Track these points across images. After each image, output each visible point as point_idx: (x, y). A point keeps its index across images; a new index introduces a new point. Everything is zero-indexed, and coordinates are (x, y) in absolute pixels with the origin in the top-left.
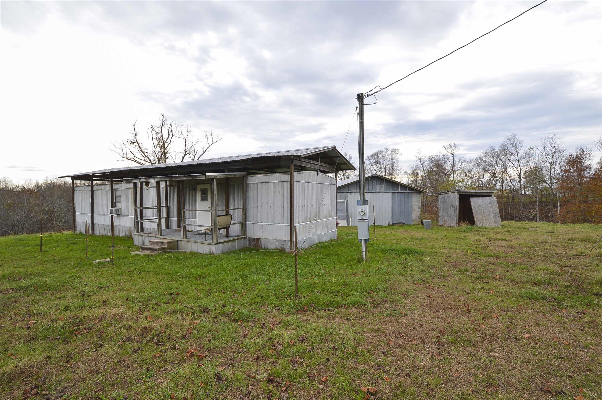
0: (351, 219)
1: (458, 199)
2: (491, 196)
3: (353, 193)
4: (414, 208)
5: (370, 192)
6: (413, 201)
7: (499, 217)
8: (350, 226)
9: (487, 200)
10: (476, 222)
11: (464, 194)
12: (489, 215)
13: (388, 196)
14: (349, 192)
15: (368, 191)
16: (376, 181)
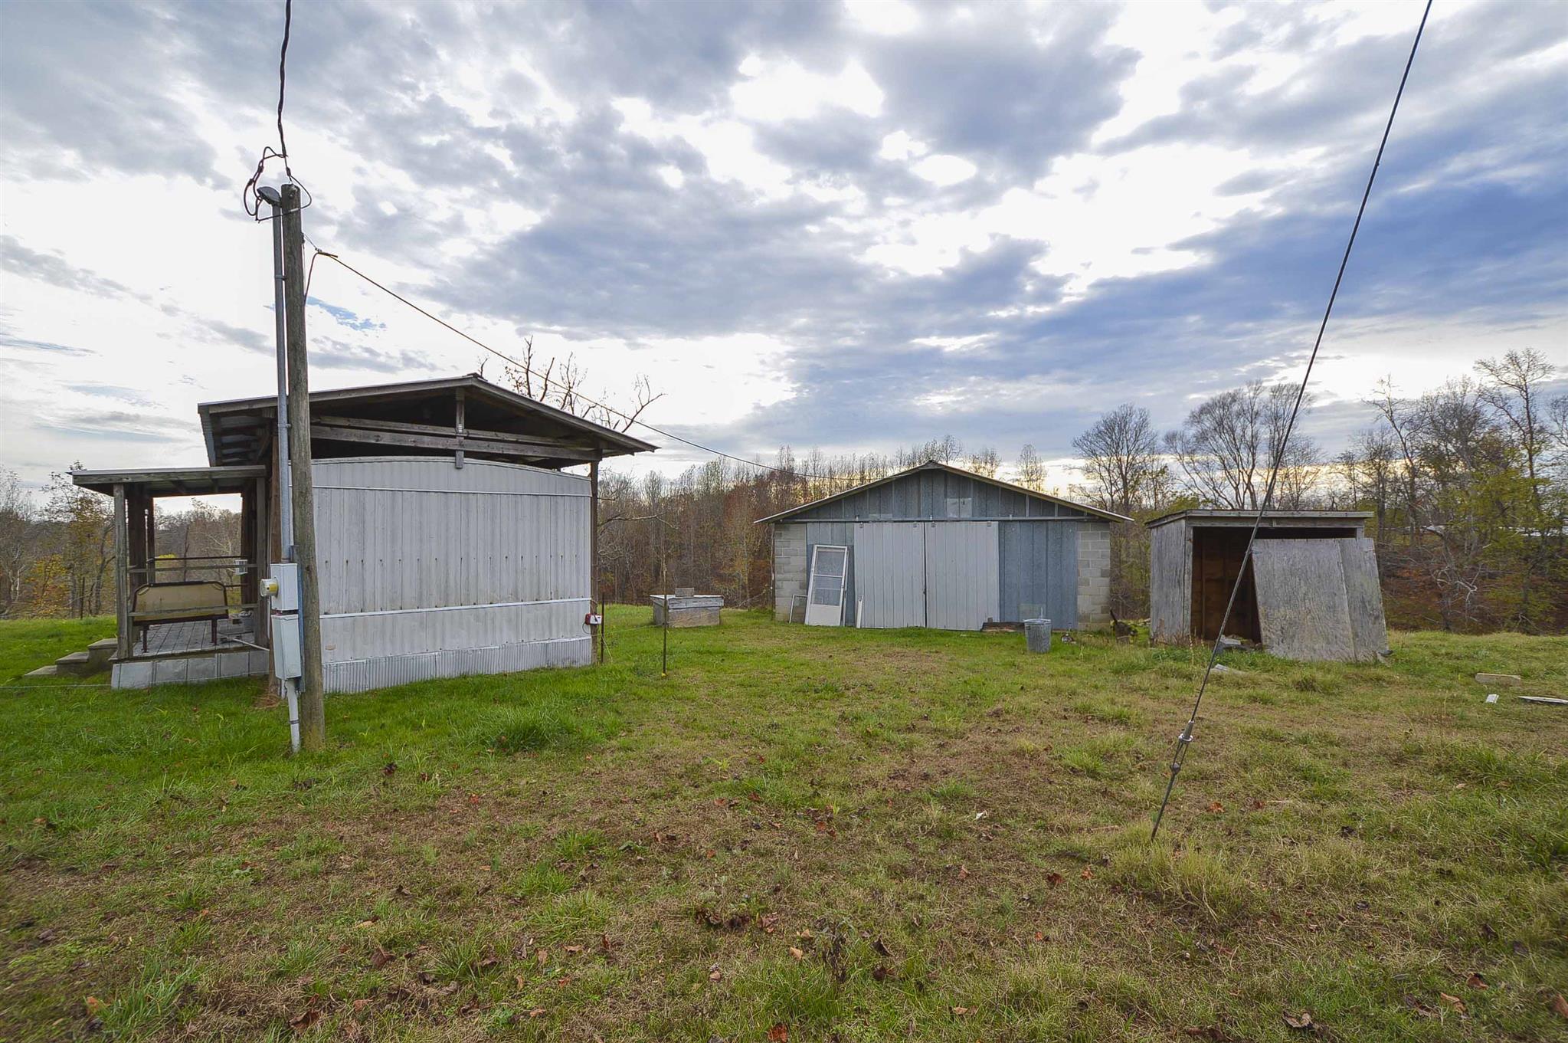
0: (860, 604)
1: (1190, 544)
2: (1351, 533)
3: (868, 522)
4: (1084, 573)
5: (924, 521)
6: (1080, 550)
7: (1377, 618)
8: (858, 626)
9: (1327, 550)
10: (1263, 633)
11: (1217, 524)
12: (1332, 608)
13: (989, 532)
14: (857, 519)
15: (919, 516)
16: (946, 486)
